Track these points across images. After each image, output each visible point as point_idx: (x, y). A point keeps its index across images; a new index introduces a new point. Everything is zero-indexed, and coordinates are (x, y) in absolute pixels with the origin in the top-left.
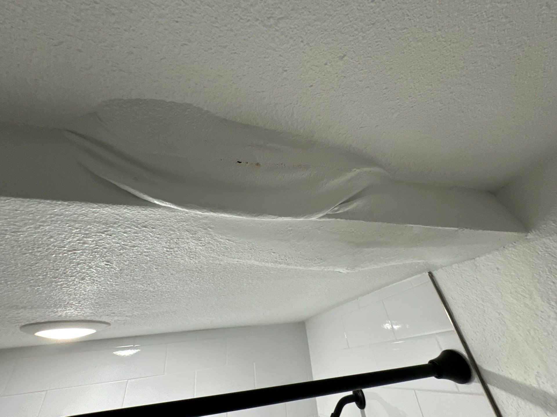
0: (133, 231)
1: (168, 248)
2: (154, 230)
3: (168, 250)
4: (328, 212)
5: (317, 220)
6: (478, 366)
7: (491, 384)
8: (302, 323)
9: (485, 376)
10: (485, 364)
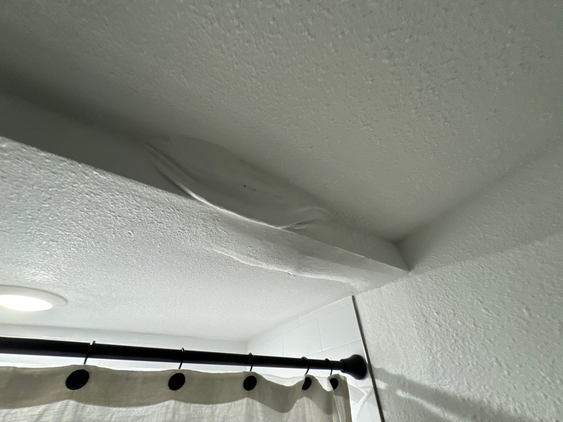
0: (169, 211)
1: (181, 229)
2: (182, 214)
3: (181, 231)
4: (289, 226)
5: (282, 230)
6: (372, 367)
7: (377, 378)
8: (245, 343)
9: (375, 373)
10: (376, 364)
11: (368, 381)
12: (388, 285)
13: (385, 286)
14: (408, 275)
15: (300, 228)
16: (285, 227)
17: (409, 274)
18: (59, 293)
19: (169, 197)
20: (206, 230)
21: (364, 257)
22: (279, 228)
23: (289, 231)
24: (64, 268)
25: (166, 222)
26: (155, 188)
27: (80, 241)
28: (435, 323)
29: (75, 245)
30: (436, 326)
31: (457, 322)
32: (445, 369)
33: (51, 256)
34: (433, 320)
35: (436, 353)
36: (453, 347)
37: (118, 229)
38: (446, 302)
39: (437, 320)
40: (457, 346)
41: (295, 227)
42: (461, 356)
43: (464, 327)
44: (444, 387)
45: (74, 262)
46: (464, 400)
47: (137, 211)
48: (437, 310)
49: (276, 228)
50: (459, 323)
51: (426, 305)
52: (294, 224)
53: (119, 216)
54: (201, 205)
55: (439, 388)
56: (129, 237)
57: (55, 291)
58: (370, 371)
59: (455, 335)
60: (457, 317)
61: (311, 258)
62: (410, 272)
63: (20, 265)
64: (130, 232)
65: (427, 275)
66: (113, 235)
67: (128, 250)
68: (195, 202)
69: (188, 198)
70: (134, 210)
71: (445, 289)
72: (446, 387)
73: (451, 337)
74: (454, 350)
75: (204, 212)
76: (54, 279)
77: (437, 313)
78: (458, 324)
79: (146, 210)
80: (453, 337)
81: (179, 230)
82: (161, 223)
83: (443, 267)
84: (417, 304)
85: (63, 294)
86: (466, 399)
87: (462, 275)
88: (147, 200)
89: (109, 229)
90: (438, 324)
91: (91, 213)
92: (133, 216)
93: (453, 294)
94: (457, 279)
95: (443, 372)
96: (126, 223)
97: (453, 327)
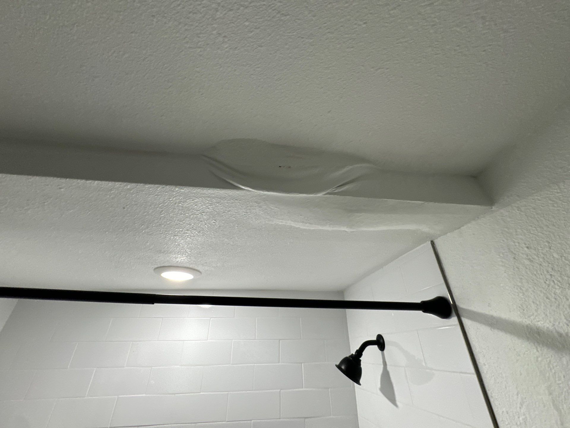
0: (231, 202)
1: (245, 212)
2: (240, 202)
3: (245, 214)
4: (328, 191)
5: (323, 196)
6: (457, 306)
7: (464, 317)
8: (341, 292)
9: (460, 312)
10: (461, 304)
11: (454, 320)
12: (469, 225)
13: (465, 227)
14: (492, 211)
15: (341, 190)
16: (324, 193)
17: (492, 209)
18: (194, 268)
19: (226, 192)
20: (262, 209)
21: (423, 202)
22: (320, 195)
23: (330, 195)
24: (189, 252)
25: (233, 210)
26: (214, 189)
27: (189, 233)
28: (526, 259)
29: (188, 236)
30: (527, 262)
31: (553, 255)
32: (537, 305)
33: (179, 245)
34: (523, 256)
35: (527, 290)
36: (547, 282)
37: (206, 221)
38: (540, 234)
39: (527, 256)
40: (553, 281)
41: (335, 191)
42: (558, 291)
43: (562, 259)
44: (536, 323)
45: (192, 247)
46: (561, 335)
47: (211, 207)
48: (527, 246)
49: (315, 195)
50: (555, 255)
51: (514, 241)
52: (334, 187)
53: (203, 213)
54: (250, 192)
55: (531, 324)
56: (216, 225)
57: (191, 266)
58: (455, 311)
59: (550, 270)
60: (553, 250)
61: (361, 214)
62: (493, 207)
63: (166, 253)
64: (214, 221)
65: (515, 207)
66: (206, 225)
67: (219, 234)
68: (244, 191)
69: (239, 189)
70: (209, 206)
71: (538, 219)
72: (539, 323)
73: (545, 272)
74: (549, 285)
75: (255, 197)
76: (187, 259)
77: (527, 247)
78: (553, 257)
79: (216, 205)
80: (548, 272)
81: (244, 213)
82: (229, 211)
83: (535, 195)
84: (503, 241)
85: (196, 268)
86: (564, 335)
87: (560, 200)
88: (214, 198)
89: (201, 222)
90: (529, 259)
91: (187, 215)
92: (210, 210)
93: (547, 224)
94: (554, 206)
95: (536, 308)
96: (209, 216)
97: (547, 261)
